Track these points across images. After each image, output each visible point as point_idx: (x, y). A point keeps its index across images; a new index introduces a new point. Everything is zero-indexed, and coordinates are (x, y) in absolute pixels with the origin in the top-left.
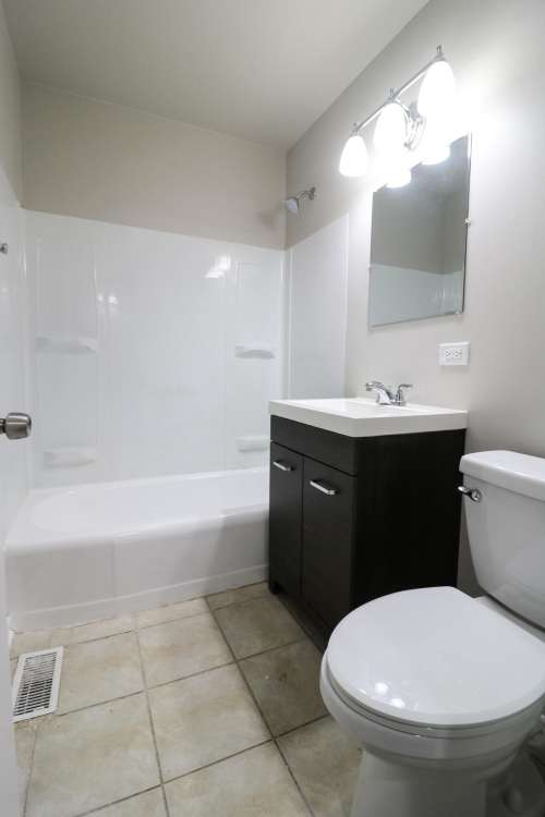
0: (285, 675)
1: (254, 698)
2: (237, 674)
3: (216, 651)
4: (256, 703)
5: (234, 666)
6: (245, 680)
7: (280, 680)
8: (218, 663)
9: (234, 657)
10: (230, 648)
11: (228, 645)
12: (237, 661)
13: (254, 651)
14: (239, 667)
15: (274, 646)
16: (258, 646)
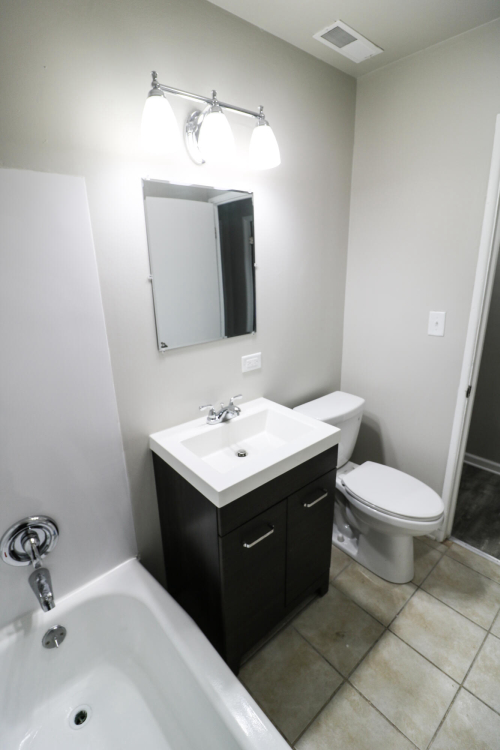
0: (338, 634)
1: (369, 652)
2: (357, 673)
3: (345, 707)
4: (371, 648)
5: (352, 679)
6: (358, 665)
7: (343, 636)
8: (357, 697)
9: (342, 684)
10: (335, 693)
11: (331, 698)
12: (345, 678)
13: (327, 667)
14: (350, 675)
15: (313, 651)
16: (320, 666)
